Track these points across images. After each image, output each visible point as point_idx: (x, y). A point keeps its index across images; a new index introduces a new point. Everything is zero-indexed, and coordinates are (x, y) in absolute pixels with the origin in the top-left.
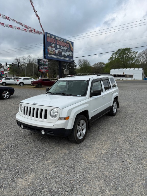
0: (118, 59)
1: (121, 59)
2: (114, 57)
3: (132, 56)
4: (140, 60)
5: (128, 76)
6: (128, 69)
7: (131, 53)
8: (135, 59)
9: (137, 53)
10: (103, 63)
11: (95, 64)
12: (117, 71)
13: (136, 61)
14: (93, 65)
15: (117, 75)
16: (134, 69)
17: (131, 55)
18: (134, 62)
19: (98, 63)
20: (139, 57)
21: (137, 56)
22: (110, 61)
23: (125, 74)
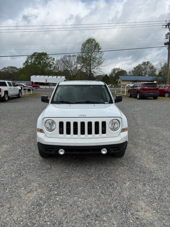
0: (34, 64)
1: (38, 64)
2: (30, 61)
3: (50, 62)
4: (59, 68)
5: (51, 84)
6: (50, 77)
7: (48, 59)
8: (53, 66)
9: (54, 59)
10: (15, 68)
11: (4, 68)
12: (38, 78)
13: (54, 69)
14: (2, 70)
15: (39, 83)
16: (57, 77)
17: (48, 61)
18: (52, 69)
19: (8, 67)
20: (57, 64)
21: (55, 62)
22: (25, 66)
23: (48, 82)
